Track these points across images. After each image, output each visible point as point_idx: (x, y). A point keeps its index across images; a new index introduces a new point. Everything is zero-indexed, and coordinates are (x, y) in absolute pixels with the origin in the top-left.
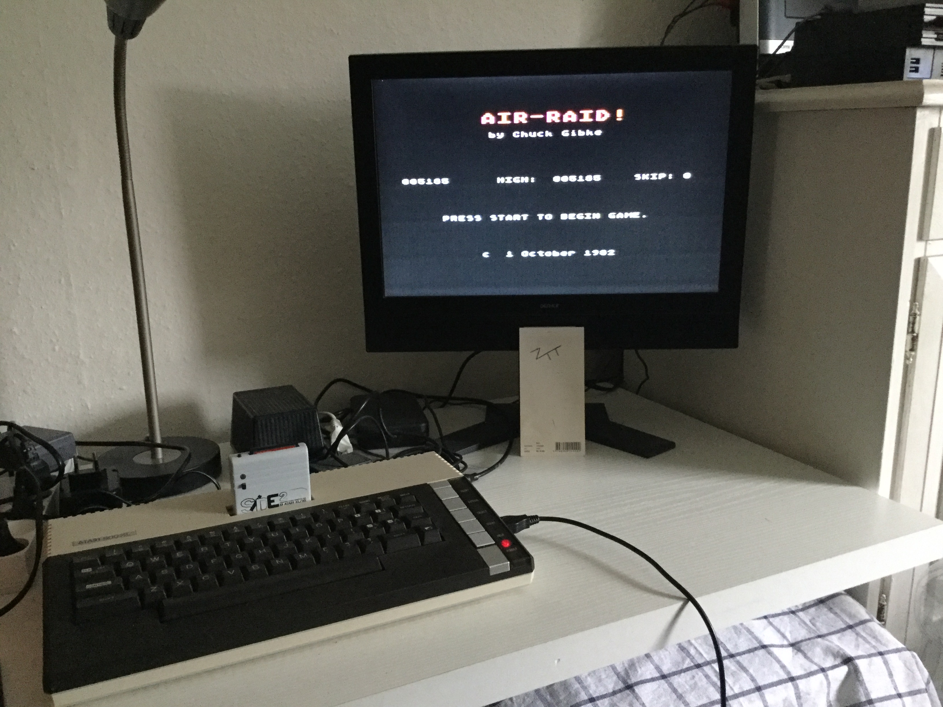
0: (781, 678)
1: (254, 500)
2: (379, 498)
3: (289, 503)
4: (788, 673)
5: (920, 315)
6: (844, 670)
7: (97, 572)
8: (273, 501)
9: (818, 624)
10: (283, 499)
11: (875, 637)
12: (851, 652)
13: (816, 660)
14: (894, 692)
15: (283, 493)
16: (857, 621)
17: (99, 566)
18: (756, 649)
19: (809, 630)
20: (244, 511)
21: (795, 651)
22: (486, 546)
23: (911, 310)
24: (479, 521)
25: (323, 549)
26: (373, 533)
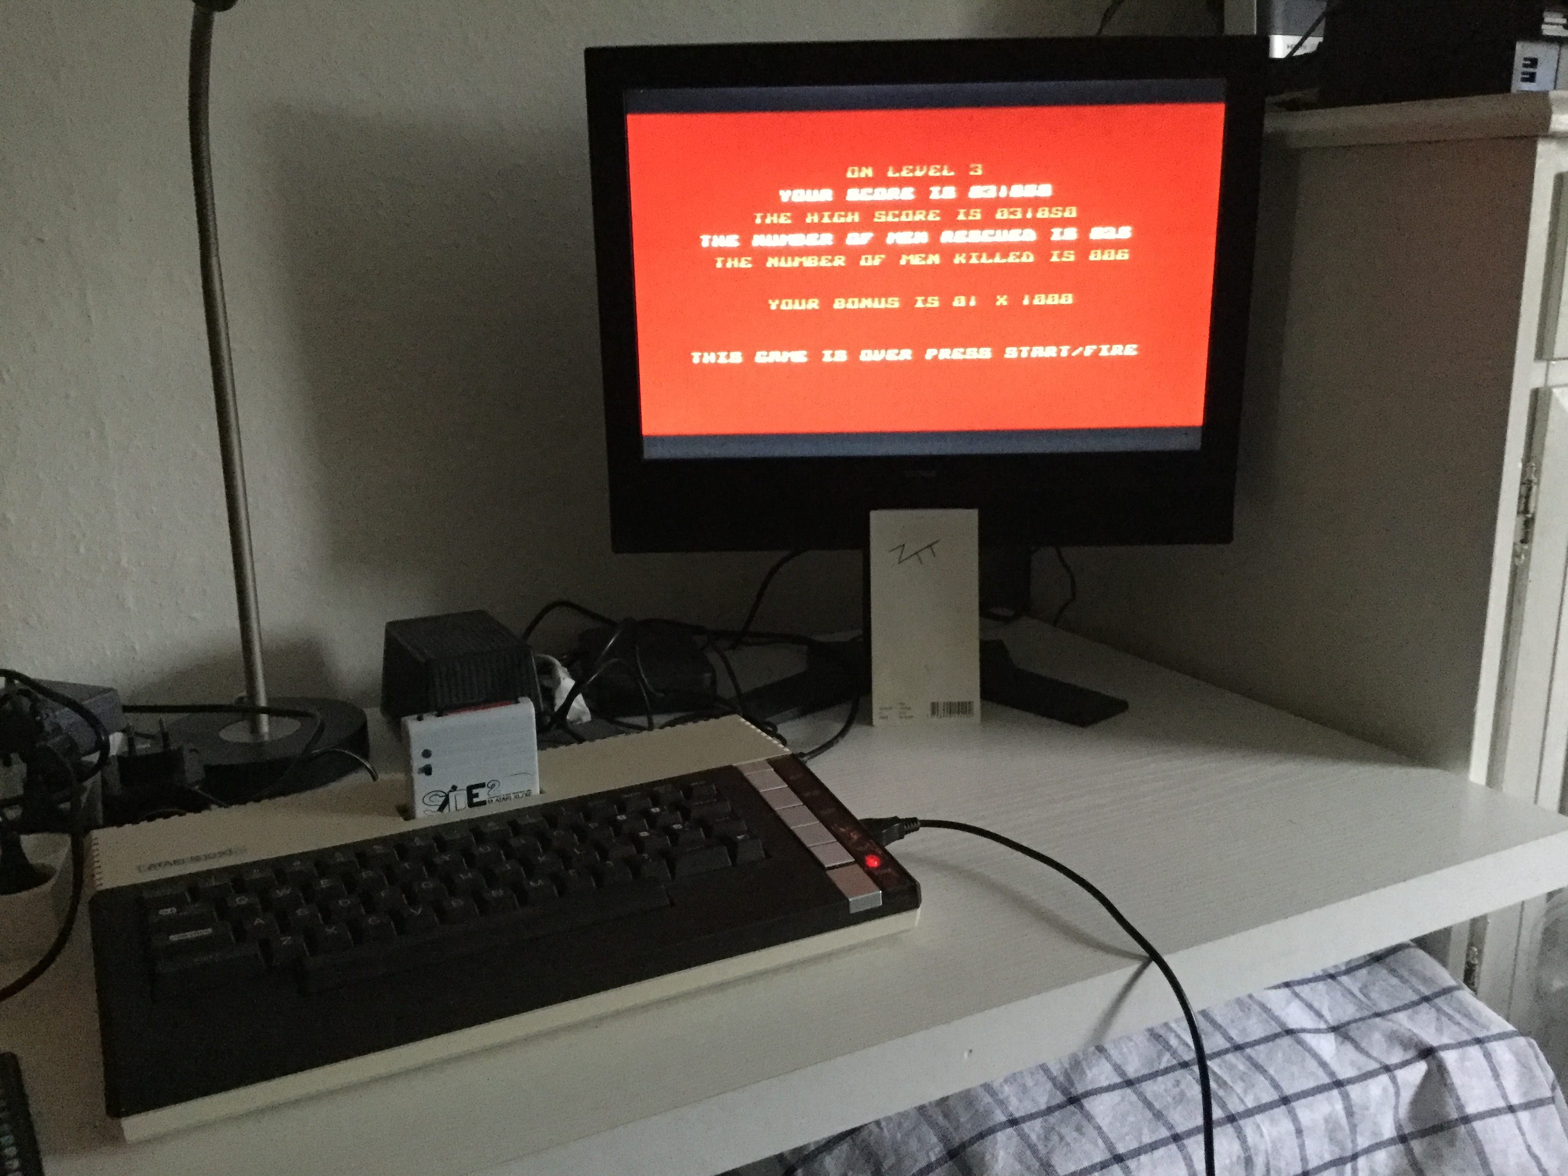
0: (1320, 1083)
1: (442, 792)
2: (655, 789)
3: (503, 798)
4: (1332, 1074)
5: (1538, 484)
6: (1421, 1067)
7: (185, 913)
8: (477, 795)
9: (1374, 995)
10: (492, 793)
11: (1468, 1016)
12: (1431, 1039)
13: (1375, 1054)
14: (1501, 1104)
15: (494, 782)
16: (1437, 990)
17: (188, 903)
18: (1276, 1036)
19: (1360, 1005)
20: (428, 813)
21: (1340, 1039)
22: (841, 866)
23: (1524, 473)
24: (824, 825)
25: (570, 872)
26: (650, 846)
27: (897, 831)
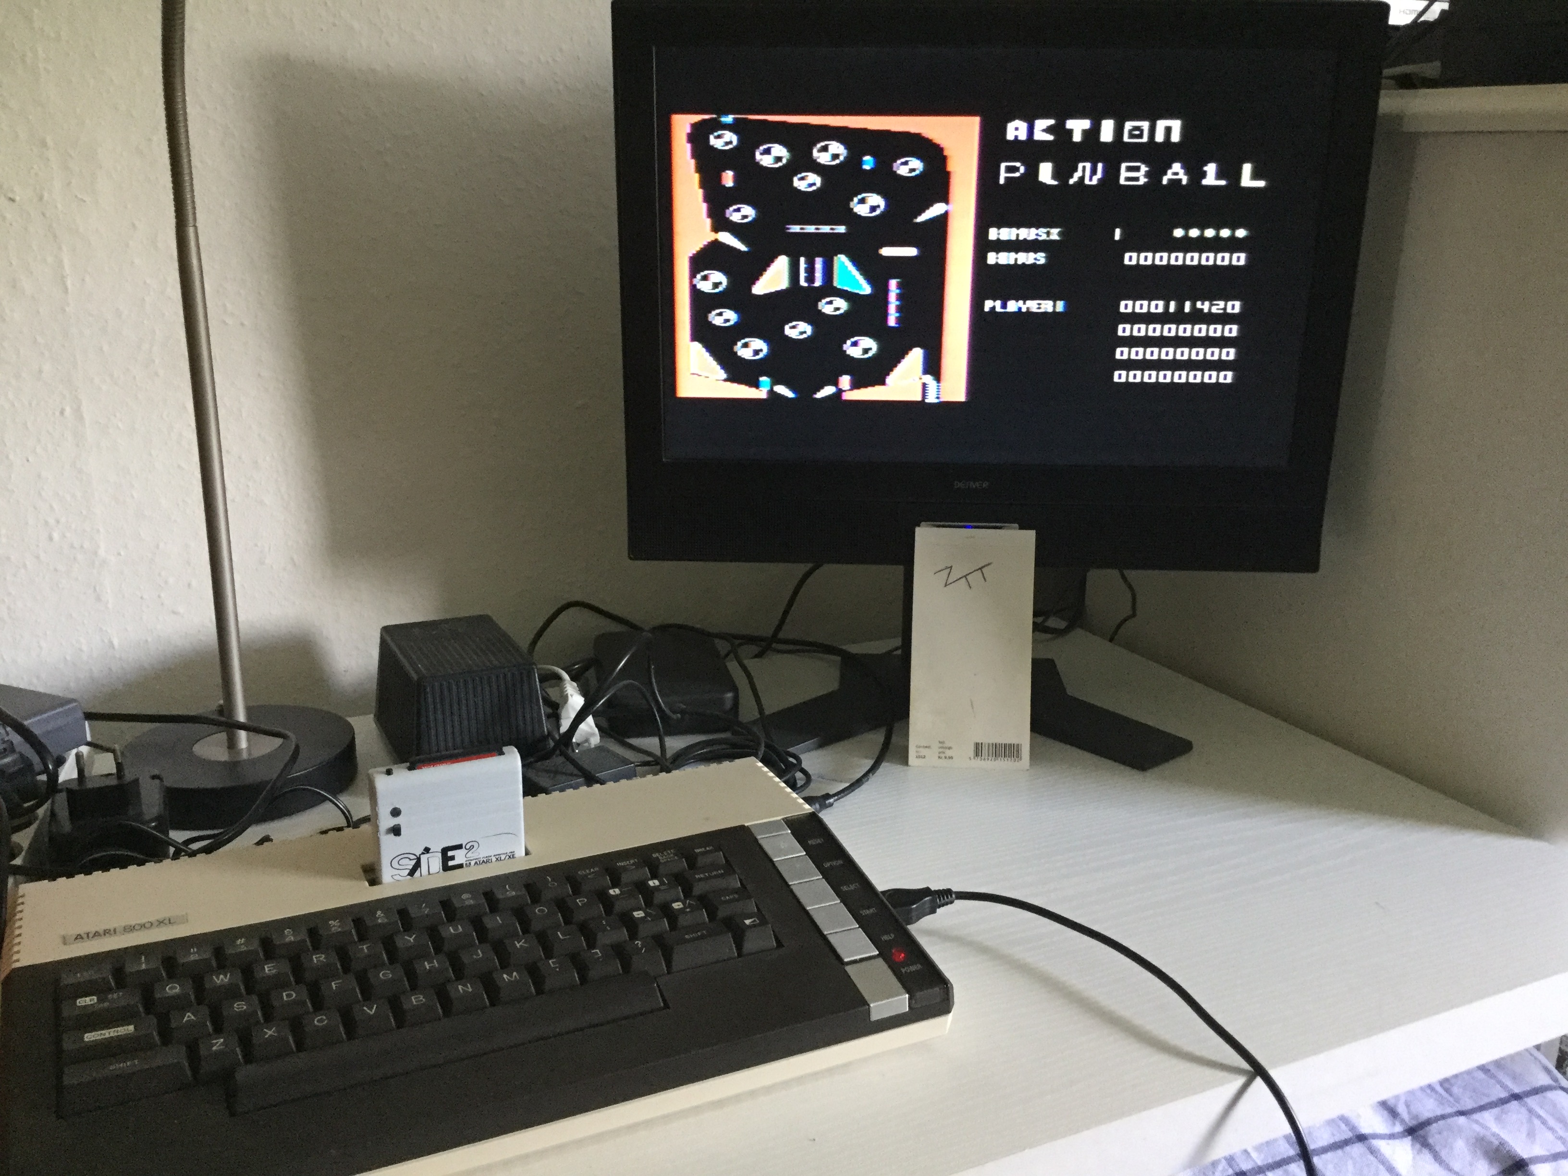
1: (416, 856)
2: (654, 854)
3: (483, 861)
7: (106, 1004)
8: (453, 858)
10: (469, 855)
12: (1522, 1149)
15: (473, 843)
16: (1528, 1087)
17: (110, 990)
18: (1346, 1143)
20: (397, 878)
22: (862, 960)
24: (846, 905)
25: (550, 961)
26: (645, 930)
27: (927, 906)
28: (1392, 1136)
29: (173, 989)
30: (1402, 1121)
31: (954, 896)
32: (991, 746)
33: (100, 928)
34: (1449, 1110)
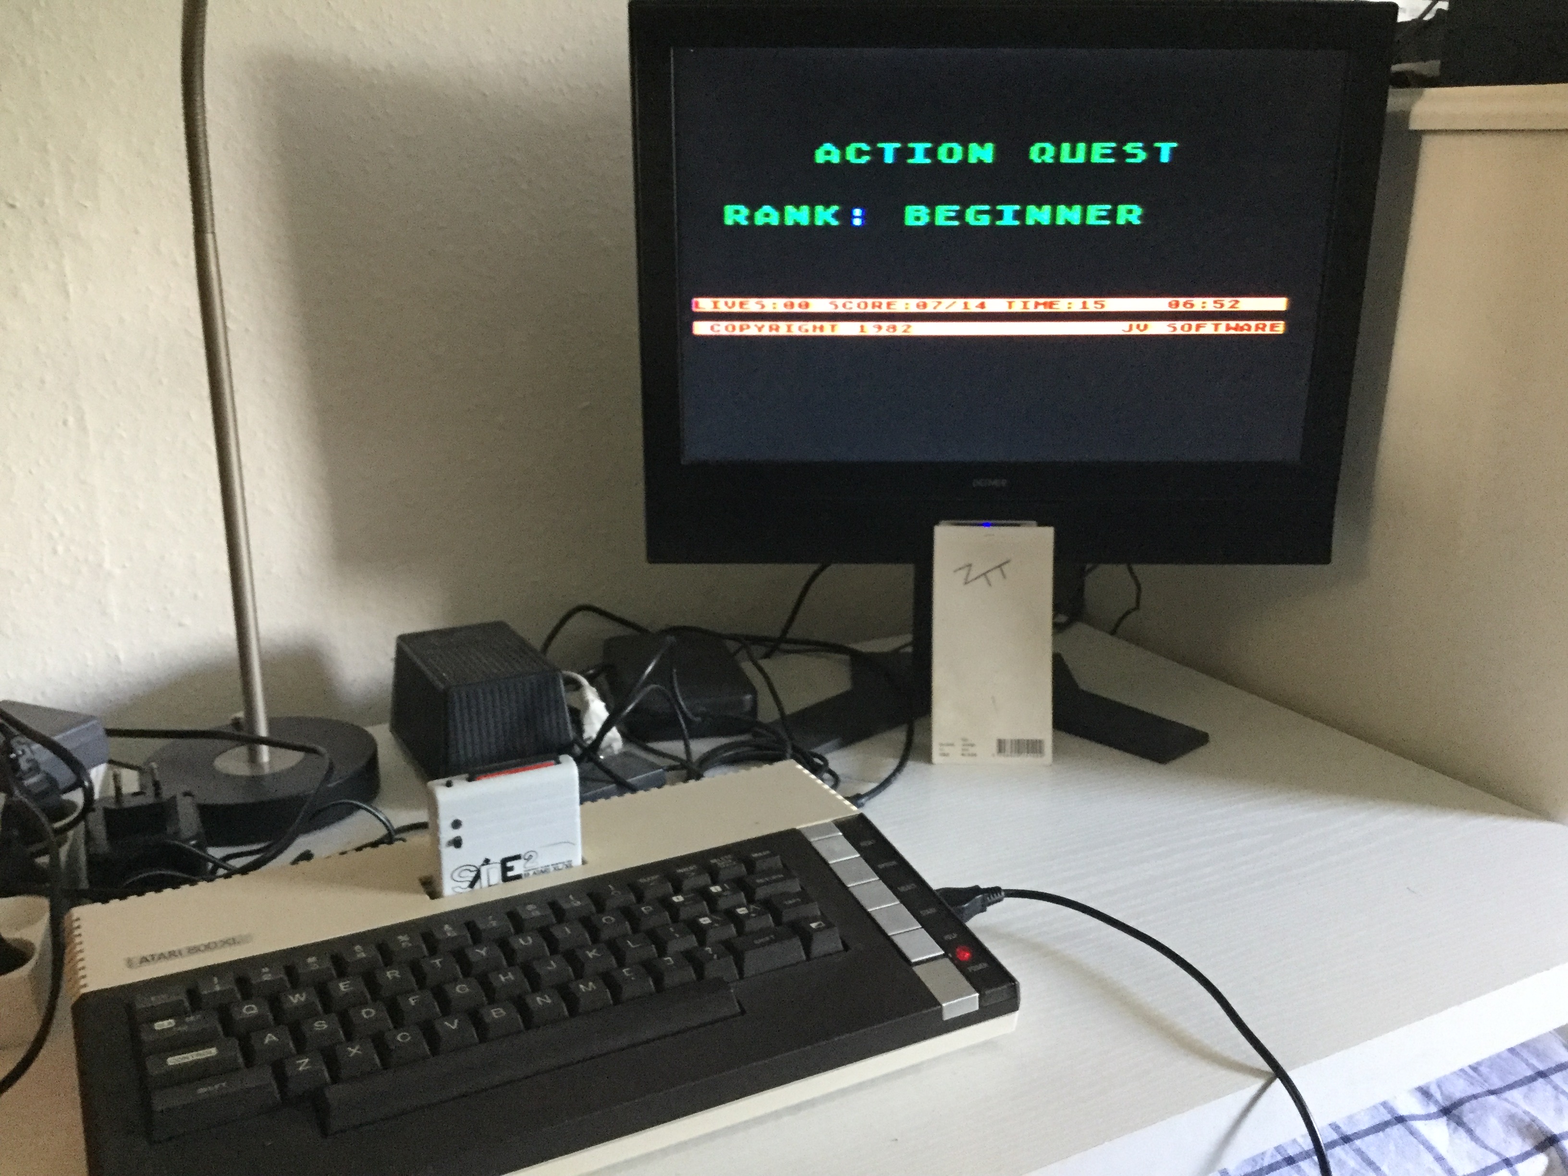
1: (474, 866)
3: (542, 871)
4: (1448, 1169)
6: (1541, 1161)
7: (185, 1027)
8: (511, 869)
9: (1484, 1070)
10: (530, 865)
12: (1552, 1125)
13: (1492, 1143)
15: (532, 854)
16: (1553, 1065)
17: (187, 1013)
18: (1387, 1124)
19: (1471, 1082)
20: (457, 891)
21: (1453, 1125)
22: (928, 960)
24: (904, 905)
25: (624, 971)
26: (713, 936)
27: (979, 904)
28: (1428, 1117)
29: (250, 1010)
30: (1436, 1102)
31: (1003, 893)
32: (1014, 742)
33: (165, 950)
34: (1478, 1090)
